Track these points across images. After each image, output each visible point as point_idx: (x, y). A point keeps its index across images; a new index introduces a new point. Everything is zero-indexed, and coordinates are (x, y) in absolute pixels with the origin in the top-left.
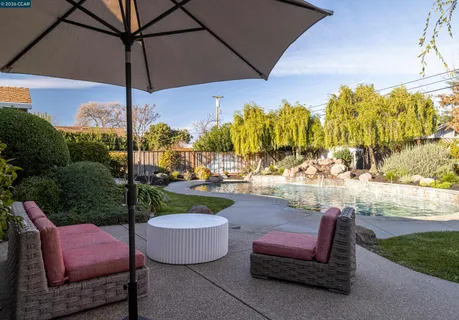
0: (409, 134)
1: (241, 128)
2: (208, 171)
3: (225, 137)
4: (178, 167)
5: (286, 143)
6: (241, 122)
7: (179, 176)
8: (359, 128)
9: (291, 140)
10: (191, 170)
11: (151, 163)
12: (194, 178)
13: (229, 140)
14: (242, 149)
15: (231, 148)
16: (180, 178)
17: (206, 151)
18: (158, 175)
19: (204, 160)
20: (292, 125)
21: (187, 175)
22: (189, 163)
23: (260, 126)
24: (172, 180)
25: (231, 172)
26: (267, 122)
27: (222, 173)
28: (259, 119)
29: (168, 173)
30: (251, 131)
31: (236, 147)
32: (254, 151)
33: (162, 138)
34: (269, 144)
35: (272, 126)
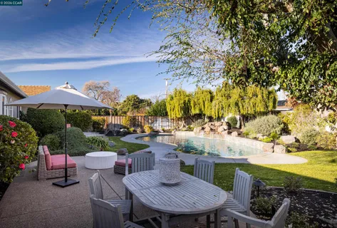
0: (258, 109)
1: (172, 102)
2: (151, 128)
3: (163, 107)
4: (134, 125)
5: (197, 112)
6: (172, 98)
7: (134, 131)
8: (229, 106)
9: (200, 110)
10: (142, 127)
11: (119, 123)
12: (143, 132)
13: (165, 109)
14: (172, 114)
15: (166, 114)
16: (135, 132)
17: (151, 116)
18: (121, 130)
19: (150, 121)
20: (201, 101)
21: (139, 130)
22: (141, 123)
23: (182, 101)
24: (129, 133)
25: (166, 128)
26: (187, 99)
27: (160, 129)
28: (182, 97)
29: (128, 129)
30: (177, 105)
31: (169, 114)
32: (178, 116)
33: (134, 104)
34: (188, 112)
35: (189, 101)
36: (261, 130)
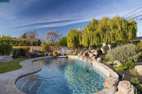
7: (47, 54)
12: (52, 55)
22: (52, 50)
31: (68, 44)
36: (118, 57)
